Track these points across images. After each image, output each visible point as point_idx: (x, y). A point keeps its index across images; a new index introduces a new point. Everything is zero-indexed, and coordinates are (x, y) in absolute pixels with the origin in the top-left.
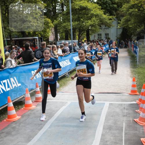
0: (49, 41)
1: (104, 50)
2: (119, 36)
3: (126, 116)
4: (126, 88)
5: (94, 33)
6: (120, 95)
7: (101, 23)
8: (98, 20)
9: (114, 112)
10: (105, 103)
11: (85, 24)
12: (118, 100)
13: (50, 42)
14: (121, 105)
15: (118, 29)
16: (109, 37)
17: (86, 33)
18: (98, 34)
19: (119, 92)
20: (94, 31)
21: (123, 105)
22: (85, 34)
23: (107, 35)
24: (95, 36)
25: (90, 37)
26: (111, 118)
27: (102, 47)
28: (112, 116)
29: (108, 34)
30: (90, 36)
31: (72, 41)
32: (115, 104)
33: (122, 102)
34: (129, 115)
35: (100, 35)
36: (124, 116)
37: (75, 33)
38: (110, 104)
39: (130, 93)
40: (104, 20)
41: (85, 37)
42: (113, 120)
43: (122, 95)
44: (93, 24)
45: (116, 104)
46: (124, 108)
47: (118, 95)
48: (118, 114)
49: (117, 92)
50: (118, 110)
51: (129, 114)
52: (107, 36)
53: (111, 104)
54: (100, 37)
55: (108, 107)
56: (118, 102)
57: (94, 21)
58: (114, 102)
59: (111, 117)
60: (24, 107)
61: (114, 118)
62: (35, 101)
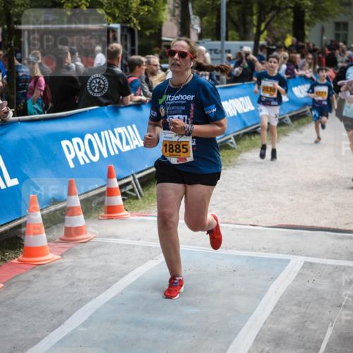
0: (164, 38)
5: (322, 19)
9: (310, 290)
10: (288, 261)
12: (337, 254)
13: (164, 44)
14: (344, 270)
17: (295, 18)
18: (338, 25)
21: (350, 271)
24: (323, 30)
25: (307, 33)
26: (295, 308)
28: (299, 304)
30: (306, 27)
31: (223, 44)
32: (323, 264)
33: (349, 259)
35: (342, 26)
36: (340, 306)
38: (305, 263)
42: (297, 316)
45: (326, 265)
47: (343, 238)
48: (322, 298)
49: (342, 227)
50: (324, 286)
53: (311, 264)
54: (342, 32)
55: (296, 274)
56: (335, 258)
58: (323, 258)
59: (295, 305)
60: (21, 257)
61: (302, 309)
62: (63, 240)
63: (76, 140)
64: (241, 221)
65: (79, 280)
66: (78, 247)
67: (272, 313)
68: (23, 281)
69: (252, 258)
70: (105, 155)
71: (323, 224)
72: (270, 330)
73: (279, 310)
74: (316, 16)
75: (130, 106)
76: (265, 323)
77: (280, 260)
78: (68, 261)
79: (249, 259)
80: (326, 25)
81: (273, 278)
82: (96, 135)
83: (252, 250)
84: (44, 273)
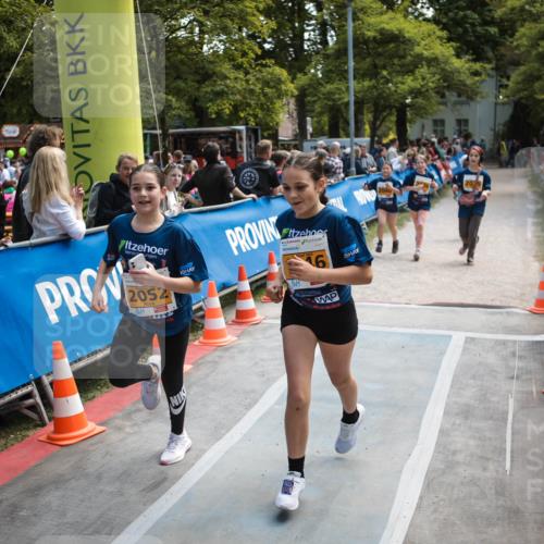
0: (280, 138)
1: (453, 170)
2: (501, 127)
3: (517, 378)
4: (519, 291)
5: (422, 117)
6: (501, 313)
7: (445, 84)
8: (437, 77)
9: (480, 364)
10: (450, 337)
11: (393, 89)
12: (493, 328)
14: (504, 343)
15: (498, 107)
16: (471, 130)
17: (397, 116)
18: (436, 122)
19: (498, 303)
20: (420, 111)
21: (510, 344)
22: (394, 118)
23: (462, 123)
24: (423, 127)
26: (471, 381)
27: (447, 163)
28: (474, 377)
29: (466, 121)
30: (408, 125)
31: (352, 140)
34: (529, 376)
35: (439, 123)
36: (513, 378)
37: (360, 117)
38: (467, 338)
39: (533, 307)
40: (456, 74)
41: (390, 129)
42: (476, 389)
43: (507, 313)
44: (419, 86)
46: (514, 354)
47: (494, 313)
48: (494, 371)
49: (489, 303)
50: (492, 359)
51: (529, 372)
52: (463, 128)
53: (473, 339)
54: (439, 128)
56: (493, 333)
57: (423, 79)
59: (470, 378)
60: (201, 339)
61: (479, 383)
62: (235, 323)
63: (238, 229)
64: (394, 300)
65: (262, 360)
66: (251, 329)
67: (452, 386)
68: (210, 362)
69: (417, 335)
70: (263, 243)
71: (470, 301)
72: (456, 403)
73: (457, 384)
74: (417, 115)
75: (279, 197)
76: (448, 396)
77: (443, 336)
78: (245, 342)
79: (413, 336)
80: (425, 121)
81: (443, 353)
82: (254, 224)
83: (414, 327)
84: (227, 354)
